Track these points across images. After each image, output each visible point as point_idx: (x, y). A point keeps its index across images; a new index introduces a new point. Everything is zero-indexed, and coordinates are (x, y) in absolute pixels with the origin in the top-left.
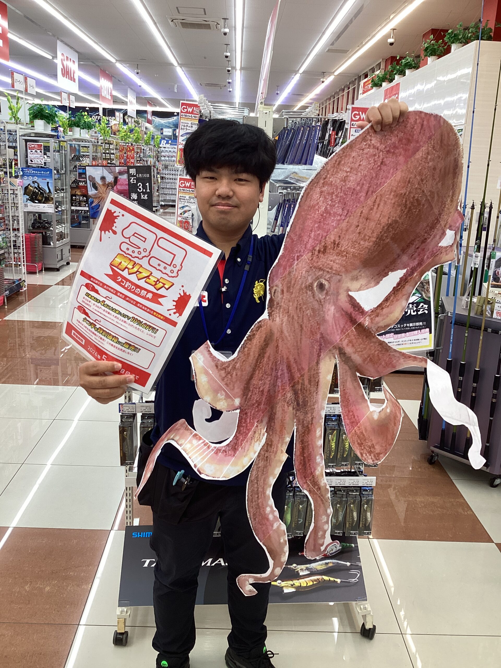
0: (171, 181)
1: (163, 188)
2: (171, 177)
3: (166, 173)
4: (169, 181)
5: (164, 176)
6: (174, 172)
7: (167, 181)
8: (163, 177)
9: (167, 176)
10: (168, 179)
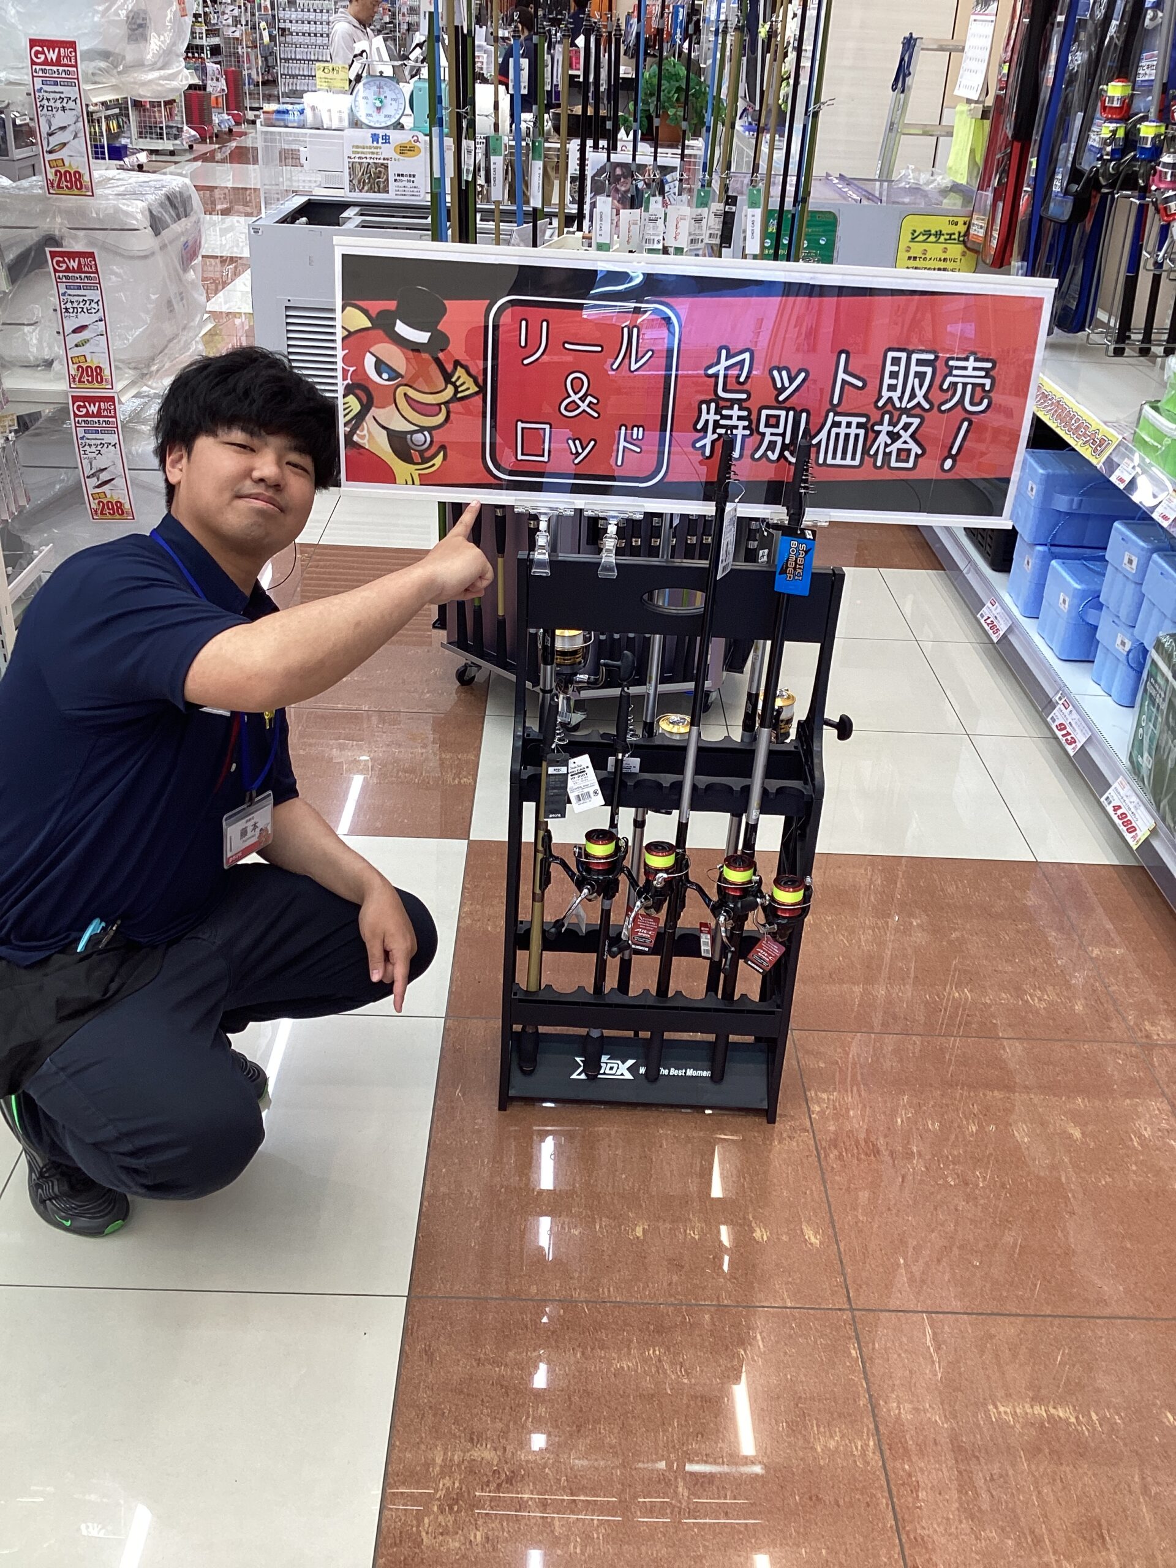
0: (307, 40)
1: (287, 60)
2: (306, 28)
3: (293, 17)
4: (301, 39)
5: (288, 25)
6: (312, 16)
7: (295, 39)
8: (284, 30)
9: (294, 28)
10: (297, 34)
